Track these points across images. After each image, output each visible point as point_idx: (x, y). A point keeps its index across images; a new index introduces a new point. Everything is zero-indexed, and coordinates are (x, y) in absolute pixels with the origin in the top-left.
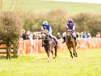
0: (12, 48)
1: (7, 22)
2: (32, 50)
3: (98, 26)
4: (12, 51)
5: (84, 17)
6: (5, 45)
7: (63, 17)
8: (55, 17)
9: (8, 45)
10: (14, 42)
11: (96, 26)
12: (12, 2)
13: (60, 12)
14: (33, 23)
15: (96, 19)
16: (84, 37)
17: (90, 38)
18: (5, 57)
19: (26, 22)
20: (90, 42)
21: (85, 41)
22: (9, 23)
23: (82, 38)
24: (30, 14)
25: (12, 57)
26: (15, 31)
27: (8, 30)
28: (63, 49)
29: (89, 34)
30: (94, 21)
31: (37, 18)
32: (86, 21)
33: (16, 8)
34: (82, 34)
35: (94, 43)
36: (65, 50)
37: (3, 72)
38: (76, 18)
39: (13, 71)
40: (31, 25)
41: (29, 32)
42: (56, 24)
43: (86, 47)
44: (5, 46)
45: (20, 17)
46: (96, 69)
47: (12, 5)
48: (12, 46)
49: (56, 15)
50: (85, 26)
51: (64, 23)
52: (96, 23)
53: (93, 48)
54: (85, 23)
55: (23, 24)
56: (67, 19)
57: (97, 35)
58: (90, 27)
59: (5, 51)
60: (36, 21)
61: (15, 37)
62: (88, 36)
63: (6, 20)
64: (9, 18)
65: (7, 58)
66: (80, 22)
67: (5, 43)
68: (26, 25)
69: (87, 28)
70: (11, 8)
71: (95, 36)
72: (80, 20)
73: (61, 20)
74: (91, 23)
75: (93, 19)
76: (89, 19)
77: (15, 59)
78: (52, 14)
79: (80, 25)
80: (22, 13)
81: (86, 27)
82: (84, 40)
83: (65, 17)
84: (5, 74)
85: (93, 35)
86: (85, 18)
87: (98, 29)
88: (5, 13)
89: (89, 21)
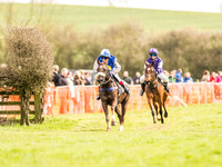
0: (32, 103)
1: (22, 50)
2: (71, 107)
3: (206, 59)
4: (32, 108)
5: (178, 40)
7: (135, 39)
8: (118, 40)
9: (23, 96)
10: (37, 90)
11: (202, 57)
12: (32, 10)
13: (128, 29)
14: (75, 51)
15: (202, 43)
16: (178, 81)
17: (190, 81)
18: (17, 121)
19: (60, 51)
20: (189, 90)
21: (181, 88)
22: (25, 53)
23: (174, 83)
24: (68, 34)
25: (31, 121)
26: (38, 67)
27: (23, 66)
28: (135, 104)
29: (188, 74)
30: (197, 48)
31: (82, 41)
32: (181, 48)
33: (39, 21)
34: (174, 73)
35: (198, 92)
36: (139, 107)
37: (14, 151)
38: (162, 42)
39: (34, 150)
40: (71, 55)
41: (65, 71)
42: (121, 53)
43: (182, 101)
44: (17, 98)
45: (49, 39)
46: (203, 145)
47: (31, 15)
48: (32, 99)
49: (122, 36)
50: (180, 58)
51: (136, 52)
52: (202, 52)
53: (196, 102)
54: (180, 52)
55: (55, 53)
56: (142, 44)
57: (204, 77)
58: (189, 60)
59: (17, 108)
60: (81, 47)
61: (38, 79)
62: (186, 79)
63: (19, 46)
64: (25, 41)
65: (22, 124)
66: (170, 50)
67: (17, 93)
68: (61, 56)
69: (185, 62)
70: (29, 21)
71: (200, 79)
72: (170, 46)
73: (130, 45)
74: (192, 51)
75: (197, 43)
76: (188, 43)
77: (37, 125)
78: (113, 33)
79: (169, 56)
80: (52, 33)
81: (181, 60)
82: (177, 87)
83: (139, 39)
84: (16, 155)
85: (197, 76)
86: (180, 43)
87: (206, 63)
88: (18, 32)
89: (188, 47)
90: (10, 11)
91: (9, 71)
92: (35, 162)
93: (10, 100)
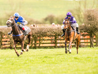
0: (95, 39)
1: (90, 18)
4: (95, 41)
6: (89, 36)
9: (91, 36)
10: (96, 34)
12: (94, 2)
18: (89, 46)
22: (91, 19)
25: (95, 46)
26: (97, 25)
27: (90, 24)
33: (97, 7)
37: (88, 58)
47: (94, 4)
48: (95, 37)
59: (89, 41)
61: (97, 29)
63: (89, 16)
64: (92, 14)
65: (91, 47)
70: (93, 6)
88: (88, 11)
90: (85, 3)
91: (85, 26)
92: (97, 62)
93: (86, 38)
